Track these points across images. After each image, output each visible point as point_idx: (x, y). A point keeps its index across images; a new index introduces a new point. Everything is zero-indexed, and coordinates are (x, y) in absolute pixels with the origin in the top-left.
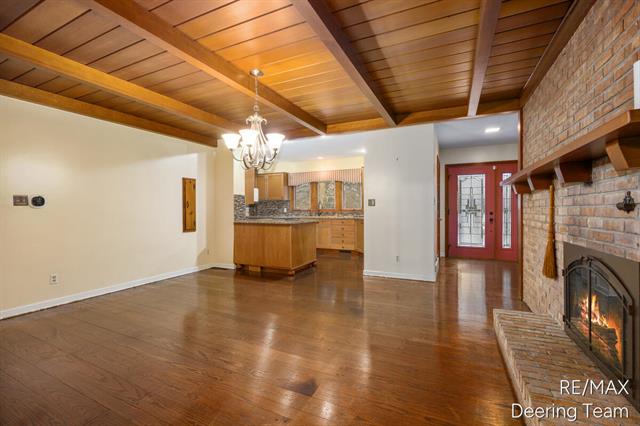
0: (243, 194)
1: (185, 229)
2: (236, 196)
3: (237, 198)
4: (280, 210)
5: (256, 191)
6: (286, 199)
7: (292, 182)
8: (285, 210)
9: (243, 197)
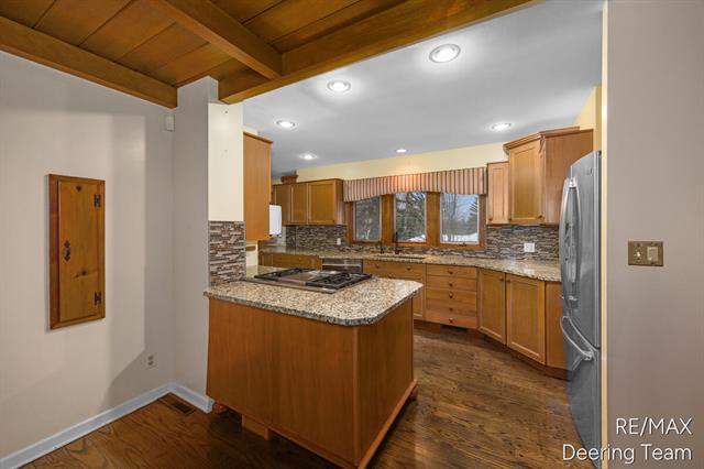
0: (239, 217)
1: (58, 318)
2: (213, 225)
3: (221, 231)
4: (331, 241)
5: (275, 212)
6: (340, 221)
7: (351, 196)
8: (339, 242)
9: (238, 227)
